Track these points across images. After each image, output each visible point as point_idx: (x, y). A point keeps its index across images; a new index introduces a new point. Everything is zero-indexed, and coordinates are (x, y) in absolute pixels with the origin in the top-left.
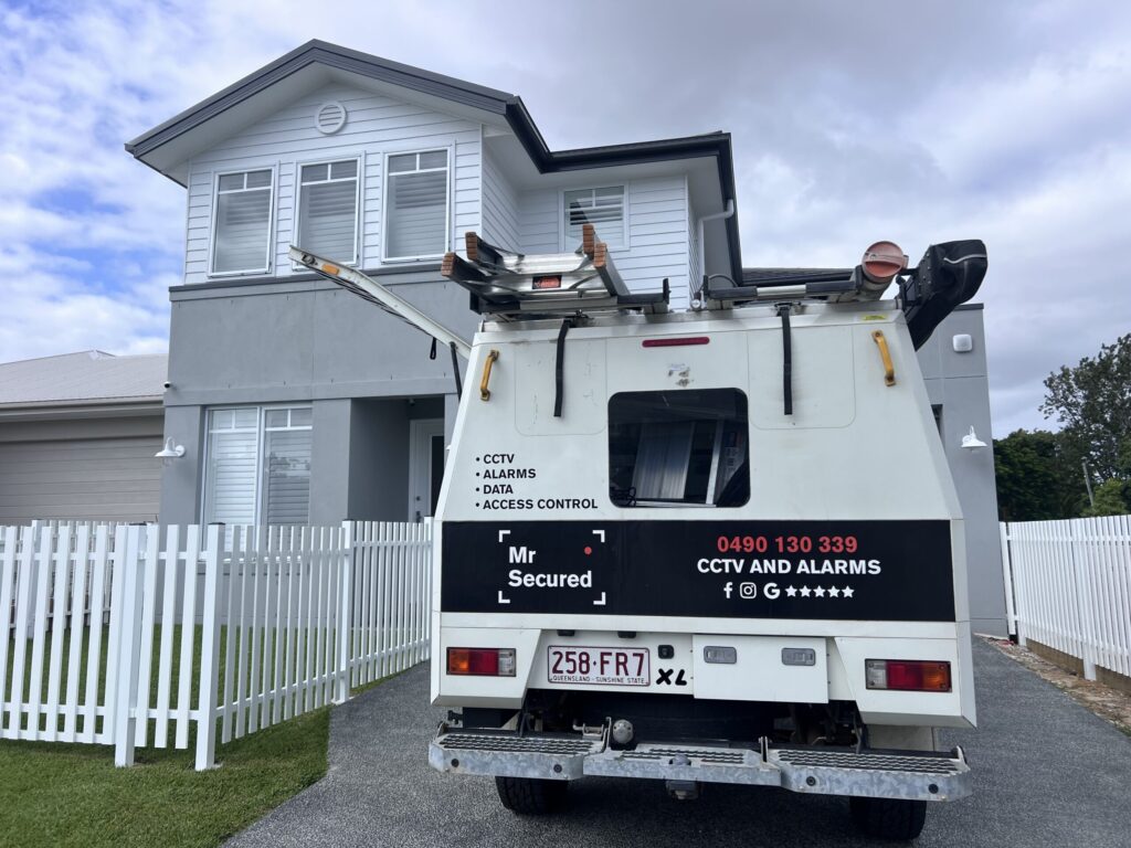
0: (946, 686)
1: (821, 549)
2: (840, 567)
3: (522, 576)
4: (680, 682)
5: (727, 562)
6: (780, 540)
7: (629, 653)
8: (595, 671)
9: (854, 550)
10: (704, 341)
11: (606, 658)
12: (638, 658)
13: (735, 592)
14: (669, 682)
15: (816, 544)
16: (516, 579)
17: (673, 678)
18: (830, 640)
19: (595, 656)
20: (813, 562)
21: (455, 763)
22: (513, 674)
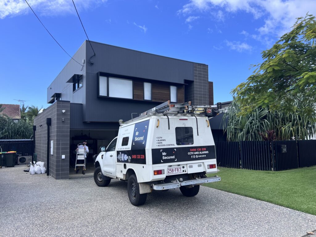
0: (215, 167)
2: (203, 153)
4: (185, 172)
5: (191, 153)
6: (197, 149)
7: (179, 168)
8: (174, 172)
9: (205, 150)
10: (187, 120)
11: (176, 169)
13: (193, 157)
15: (202, 149)
16: (164, 158)
17: (184, 171)
18: (203, 163)
19: (174, 169)
20: (201, 152)
21: (163, 188)
22: (164, 174)
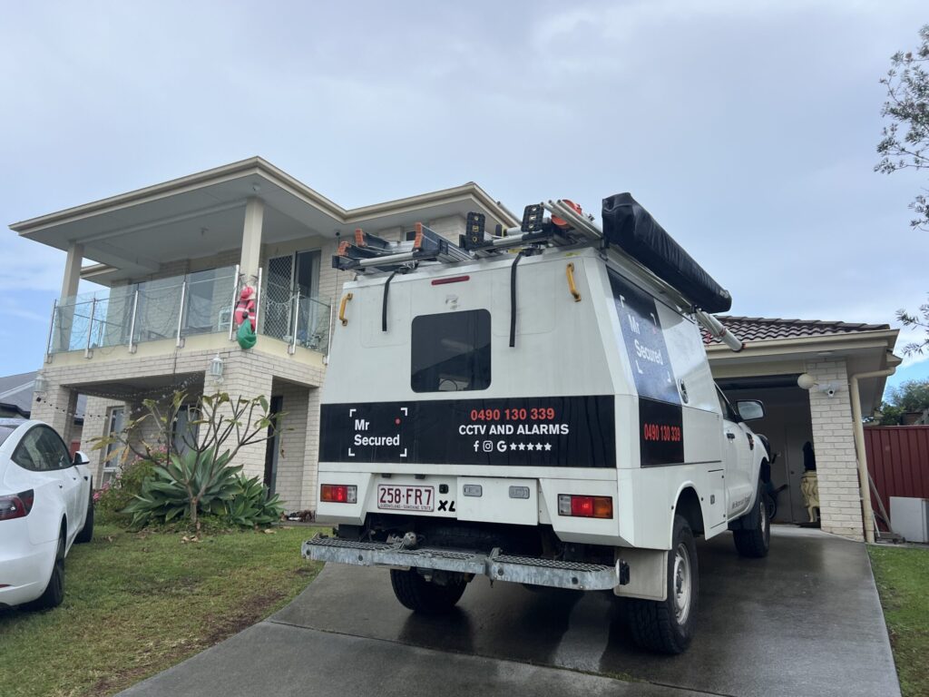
0: (610, 515)
1: (532, 417)
2: (544, 429)
3: (361, 439)
4: (452, 509)
5: (476, 427)
6: (507, 411)
7: (423, 489)
8: (403, 501)
9: (552, 417)
10: (466, 278)
11: (410, 493)
12: (427, 493)
13: (480, 447)
14: (445, 510)
15: (529, 414)
17: (447, 506)
18: (538, 481)
19: (404, 492)
20: (527, 426)
22: (355, 501)
